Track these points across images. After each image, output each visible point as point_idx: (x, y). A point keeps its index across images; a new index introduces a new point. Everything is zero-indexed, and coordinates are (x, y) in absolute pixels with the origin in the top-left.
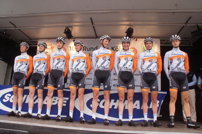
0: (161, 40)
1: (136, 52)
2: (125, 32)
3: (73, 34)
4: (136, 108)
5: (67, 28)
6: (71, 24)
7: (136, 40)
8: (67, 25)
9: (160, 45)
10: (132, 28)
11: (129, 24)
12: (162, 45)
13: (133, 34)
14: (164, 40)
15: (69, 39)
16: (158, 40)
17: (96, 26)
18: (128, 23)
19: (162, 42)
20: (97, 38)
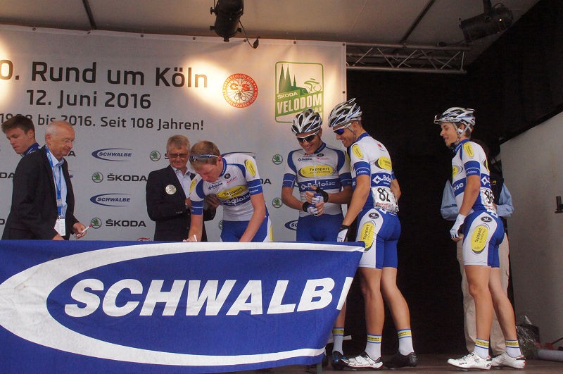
0: (349, 49)
1: (255, 91)
2: (212, 11)
4: (250, 311)
7: (256, 45)
9: (344, 67)
12: (354, 67)
13: (242, 18)
14: (363, 50)
16: (341, 49)
19: (356, 55)
20: (96, 29)
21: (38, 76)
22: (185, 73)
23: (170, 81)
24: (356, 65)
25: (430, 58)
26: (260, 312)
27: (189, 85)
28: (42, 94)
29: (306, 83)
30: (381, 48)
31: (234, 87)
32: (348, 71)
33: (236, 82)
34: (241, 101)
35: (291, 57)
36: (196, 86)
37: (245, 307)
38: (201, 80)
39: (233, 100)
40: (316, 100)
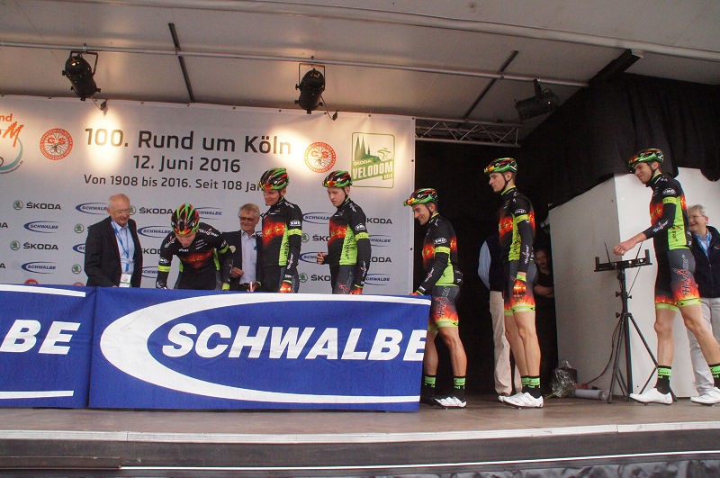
0: (418, 123)
1: (334, 157)
2: (297, 87)
3: (99, 79)
4: (326, 356)
5: (76, 55)
6: (93, 42)
7: (335, 117)
8: (77, 42)
9: (414, 138)
10: (321, 74)
11: (312, 57)
12: (422, 139)
13: (323, 94)
14: (430, 123)
15: (83, 99)
16: (411, 122)
17: (191, 55)
18: (307, 53)
19: (423, 127)
20: (194, 102)
21: (144, 143)
22: (271, 141)
23: (257, 148)
24: (425, 137)
25: (488, 133)
26: (335, 357)
27: (275, 152)
28: (146, 159)
29: (379, 152)
30: (446, 122)
31: (314, 154)
32: (417, 142)
33: (316, 150)
34: (321, 167)
35: (366, 128)
36: (281, 153)
37: (322, 352)
38: (285, 148)
39: (313, 165)
40: (388, 167)
